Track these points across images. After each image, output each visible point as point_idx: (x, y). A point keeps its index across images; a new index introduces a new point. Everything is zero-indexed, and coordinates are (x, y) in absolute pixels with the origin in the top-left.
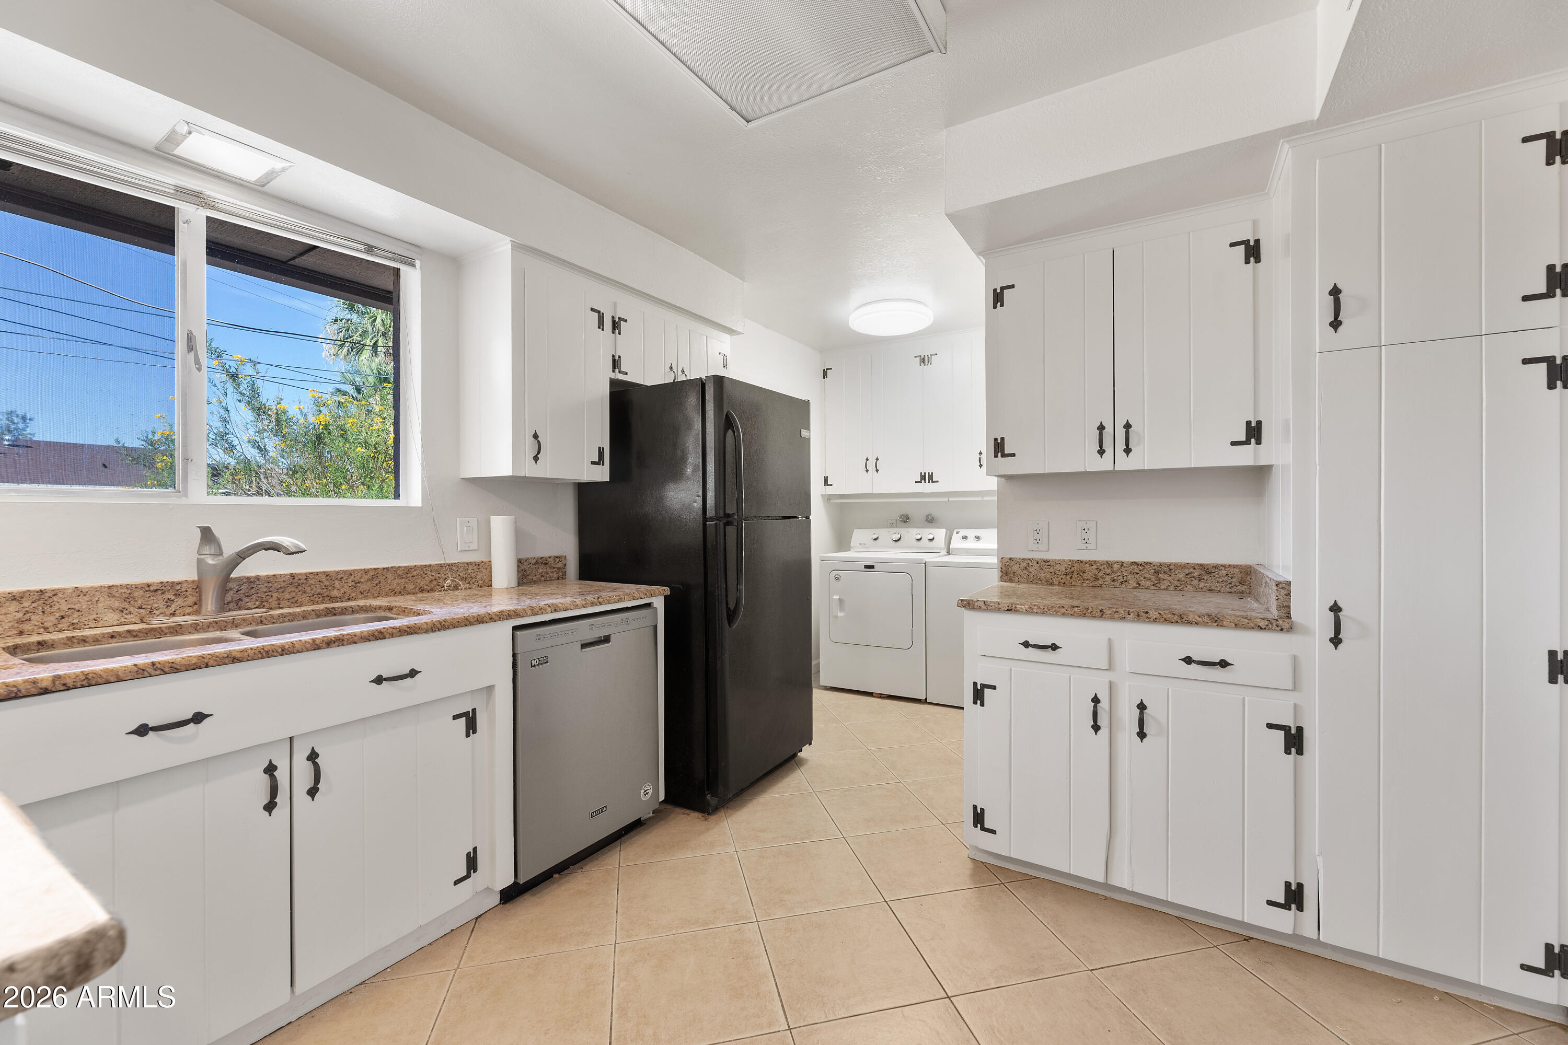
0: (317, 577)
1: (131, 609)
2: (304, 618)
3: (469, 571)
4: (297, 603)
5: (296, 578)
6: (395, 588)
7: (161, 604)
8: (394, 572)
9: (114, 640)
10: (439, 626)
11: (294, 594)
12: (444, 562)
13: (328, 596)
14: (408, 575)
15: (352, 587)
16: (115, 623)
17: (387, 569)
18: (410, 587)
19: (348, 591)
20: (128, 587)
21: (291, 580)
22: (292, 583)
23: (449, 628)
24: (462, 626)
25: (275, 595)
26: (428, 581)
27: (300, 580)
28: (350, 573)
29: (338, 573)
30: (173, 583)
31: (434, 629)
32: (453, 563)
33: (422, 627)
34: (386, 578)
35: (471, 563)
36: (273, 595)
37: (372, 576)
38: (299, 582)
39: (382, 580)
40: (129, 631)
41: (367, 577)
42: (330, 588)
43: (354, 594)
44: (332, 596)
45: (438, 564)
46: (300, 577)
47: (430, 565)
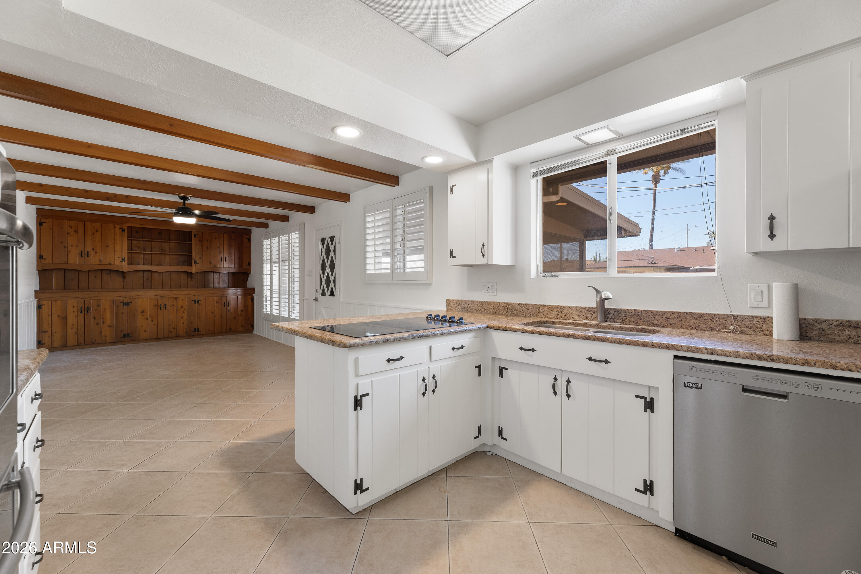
0: (647, 313)
1: (581, 316)
2: (631, 331)
3: (754, 322)
4: (637, 324)
5: (637, 312)
6: (692, 325)
7: (589, 315)
8: (691, 315)
9: (569, 325)
10: (618, 341)
11: (636, 319)
12: (730, 313)
13: (652, 323)
14: (701, 318)
15: (665, 321)
16: (578, 320)
17: (687, 313)
18: (703, 326)
19: (663, 322)
20: (581, 307)
21: (635, 313)
22: (635, 314)
23: (624, 344)
24: (632, 345)
25: (628, 318)
26: (716, 324)
27: (638, 313)
28: (664, 313)
29: (657, 312)
30: (593, 308)
31: (615, 342)
32: (738, 315)
33: (609, 339)
34: (686, 318)
35: (756, 317)
36: (627, 318)
37: (677, 316)
38: (638, 314)
39: (683, 319)
40: (573, 323)
41: (673, 316)
42: (653, 319)
43: (666, 324)
44: (654, 324)
45: (725, 314)
46: (639, 312)
47: (718, 314)
